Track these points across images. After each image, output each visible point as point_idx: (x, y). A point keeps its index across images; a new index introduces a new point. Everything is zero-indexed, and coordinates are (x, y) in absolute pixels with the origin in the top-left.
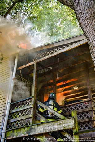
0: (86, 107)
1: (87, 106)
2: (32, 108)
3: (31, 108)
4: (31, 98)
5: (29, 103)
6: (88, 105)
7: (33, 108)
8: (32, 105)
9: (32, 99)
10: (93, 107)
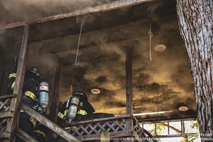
0: (120, 130)
1: (122, 128)
2: (10, 117)
3: (8, 118)
4: (11, 98)
5: (5, 107)
6: (123, 126)
7: (12, 119)
8: (12, 111)
9: (12, 100)
10: (133, 130)
